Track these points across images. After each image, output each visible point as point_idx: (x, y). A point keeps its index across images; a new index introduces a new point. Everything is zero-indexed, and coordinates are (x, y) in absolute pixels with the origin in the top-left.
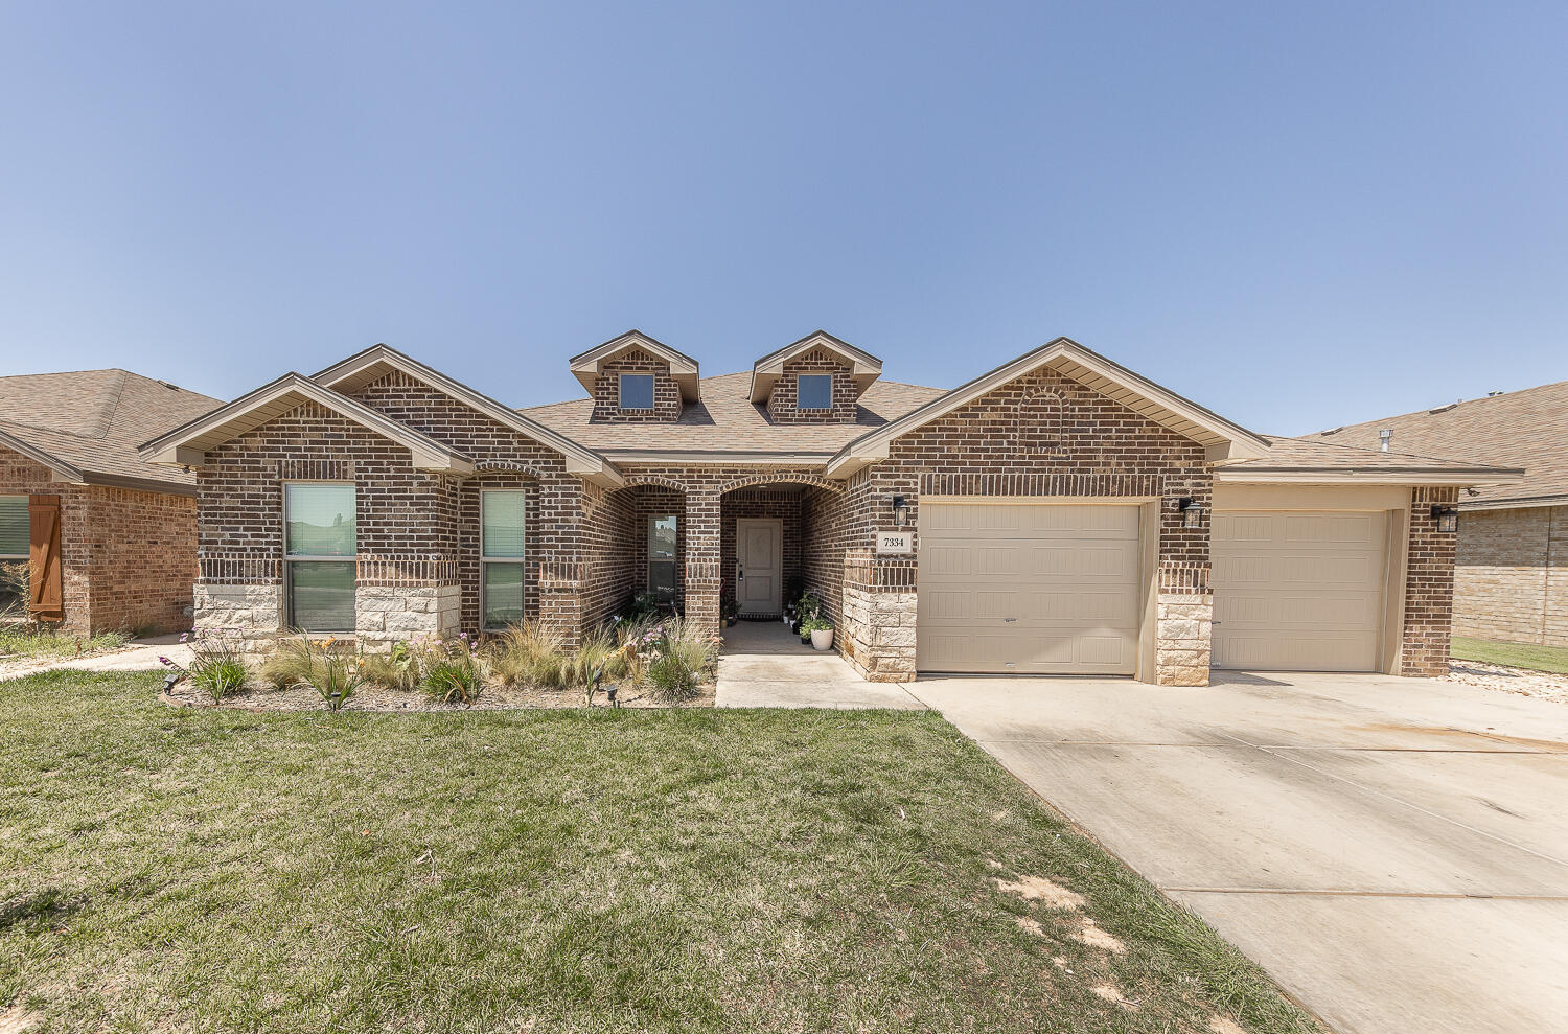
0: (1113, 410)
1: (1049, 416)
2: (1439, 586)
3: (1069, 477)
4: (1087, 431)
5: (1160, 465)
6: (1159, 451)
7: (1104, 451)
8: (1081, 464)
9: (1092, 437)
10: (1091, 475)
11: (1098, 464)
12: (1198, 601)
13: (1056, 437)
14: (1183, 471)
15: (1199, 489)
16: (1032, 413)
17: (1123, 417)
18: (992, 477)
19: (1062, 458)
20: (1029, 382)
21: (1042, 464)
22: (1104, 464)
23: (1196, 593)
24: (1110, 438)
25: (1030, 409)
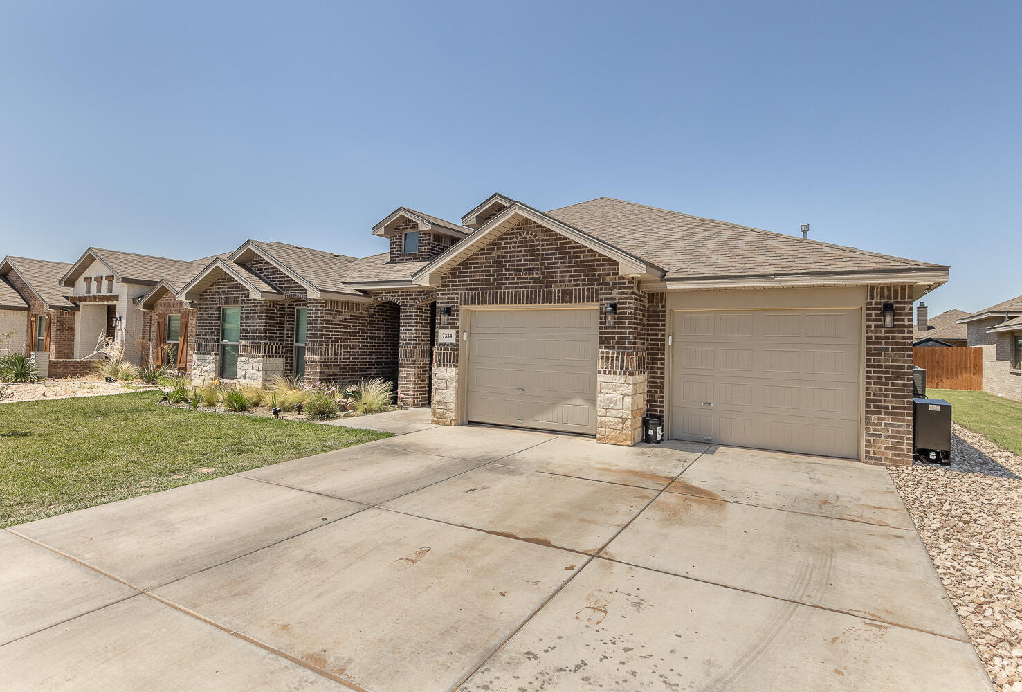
0: (567, 243)
1: (529, 251)
2: (896, 379)
3: (539, 291)
4: (551, 259)
5: (596, 280)
6: (595, 270)
7: (561, 272)
8: (547, 282)
9: (554, 263)
10: (553, 289)
11: (556, 281)
12: (622, 380)
13: (532, 265)
14: (611, 283)
15: (623, 296)
16: (519, 249)
17: (573, 247)
18: (497, 292)
19: (536, 278)
20: (518, 229)
21: (524, 283)
22: (561, 281)
23: (620, 374)
24: (564, 263)
25: (518, 247)
